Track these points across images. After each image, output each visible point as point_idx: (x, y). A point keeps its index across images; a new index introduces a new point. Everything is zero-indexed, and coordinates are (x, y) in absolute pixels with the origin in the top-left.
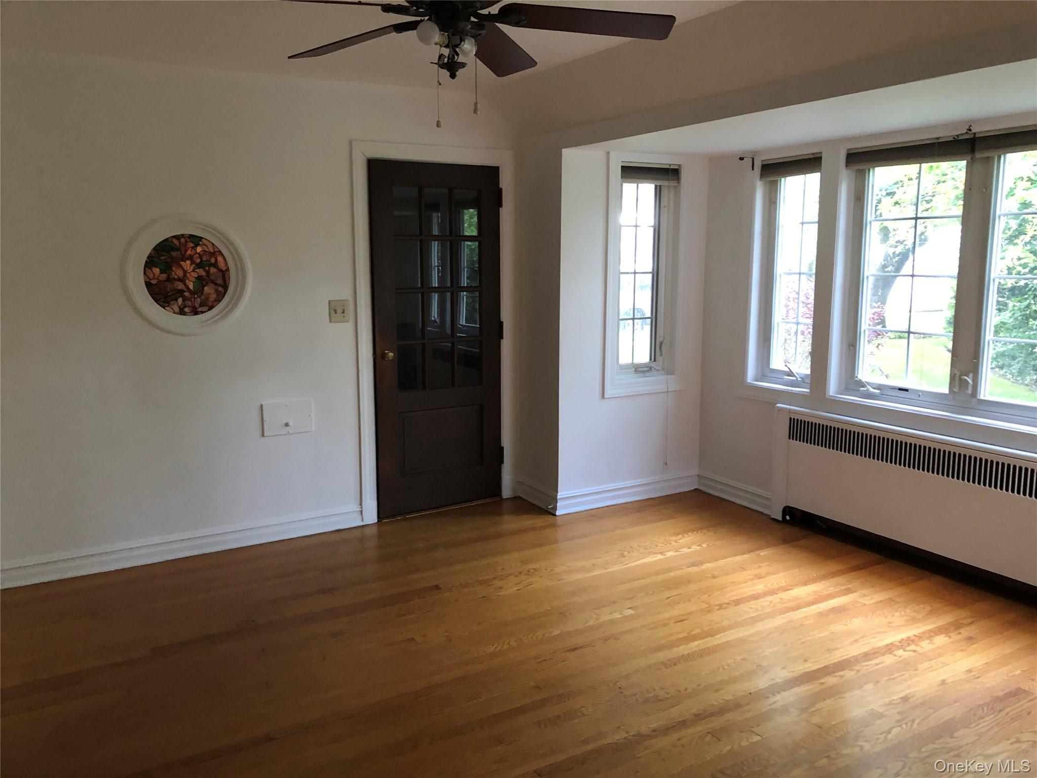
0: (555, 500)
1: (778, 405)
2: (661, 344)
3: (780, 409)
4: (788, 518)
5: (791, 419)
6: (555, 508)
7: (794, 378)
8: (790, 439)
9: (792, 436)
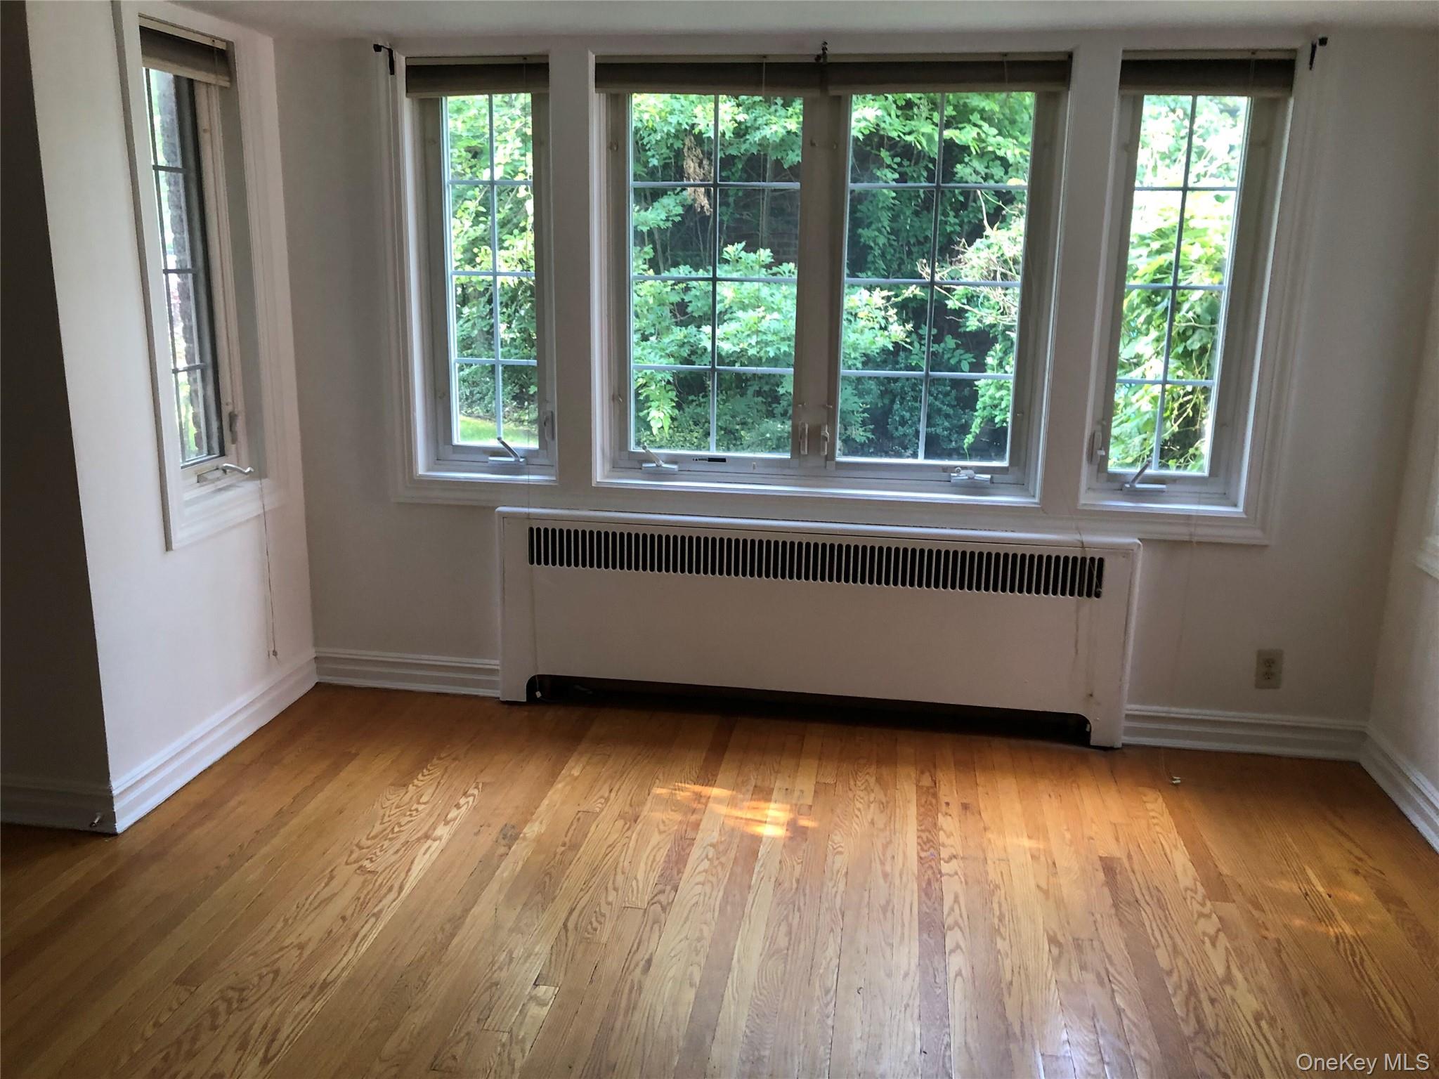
0: (108, 800)
1: (500, 509)
2: (232, 417)
3: (505, 516)
4: (538, 694)
5: (531, 530)
6: (111, 817)
7: (512, 459)
8: (532, 562)
9: (536, 556)
